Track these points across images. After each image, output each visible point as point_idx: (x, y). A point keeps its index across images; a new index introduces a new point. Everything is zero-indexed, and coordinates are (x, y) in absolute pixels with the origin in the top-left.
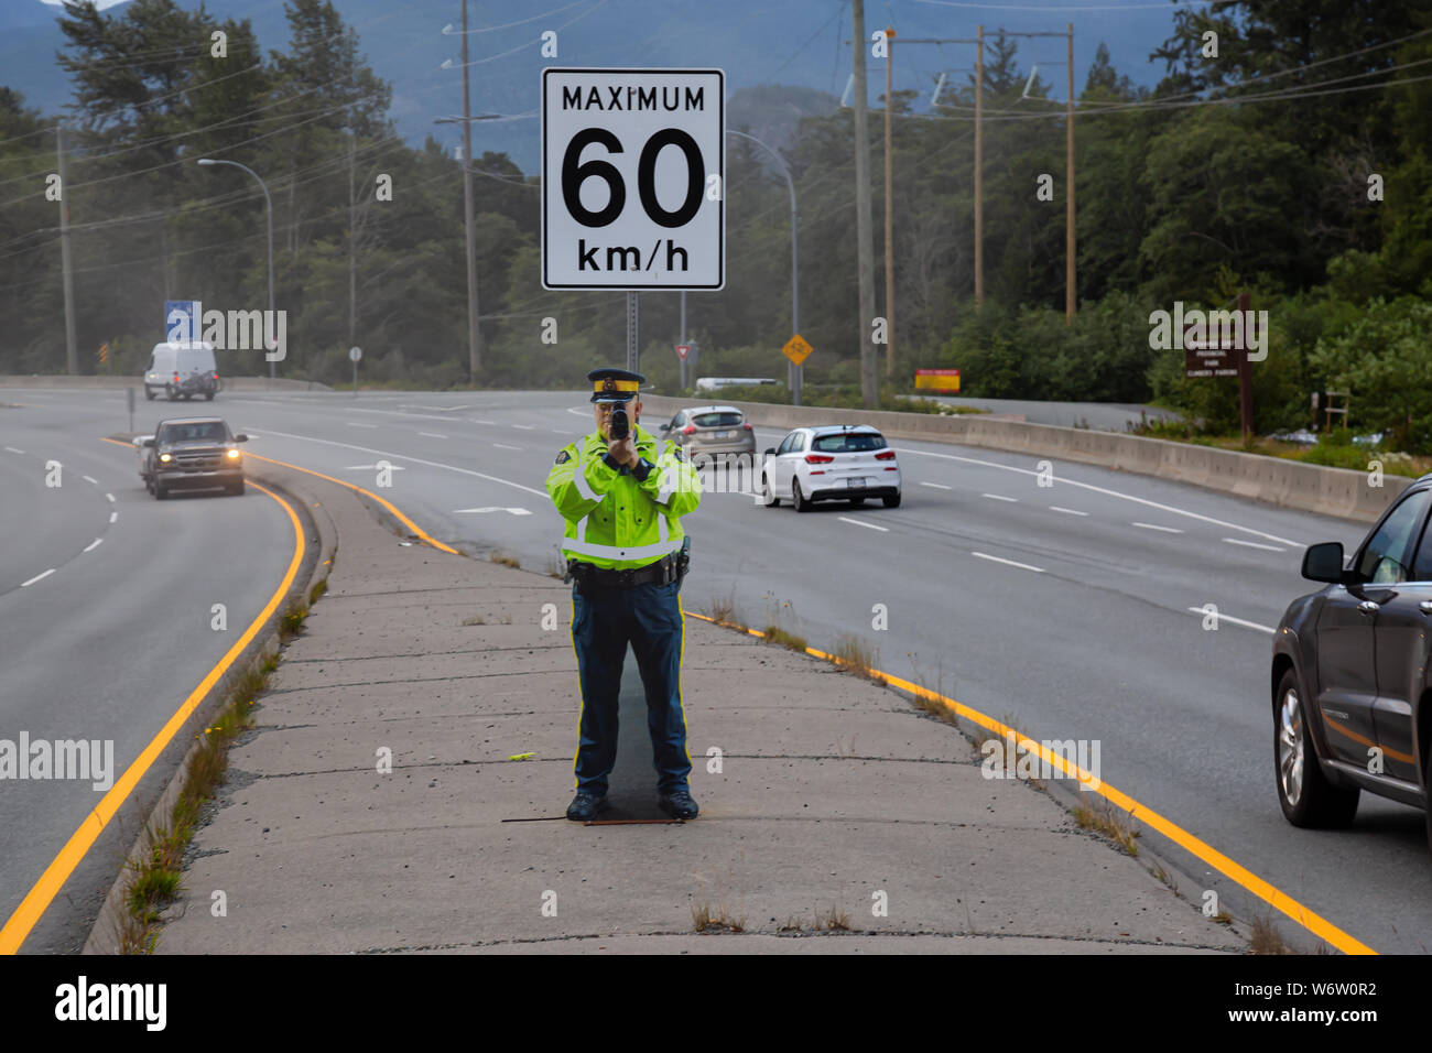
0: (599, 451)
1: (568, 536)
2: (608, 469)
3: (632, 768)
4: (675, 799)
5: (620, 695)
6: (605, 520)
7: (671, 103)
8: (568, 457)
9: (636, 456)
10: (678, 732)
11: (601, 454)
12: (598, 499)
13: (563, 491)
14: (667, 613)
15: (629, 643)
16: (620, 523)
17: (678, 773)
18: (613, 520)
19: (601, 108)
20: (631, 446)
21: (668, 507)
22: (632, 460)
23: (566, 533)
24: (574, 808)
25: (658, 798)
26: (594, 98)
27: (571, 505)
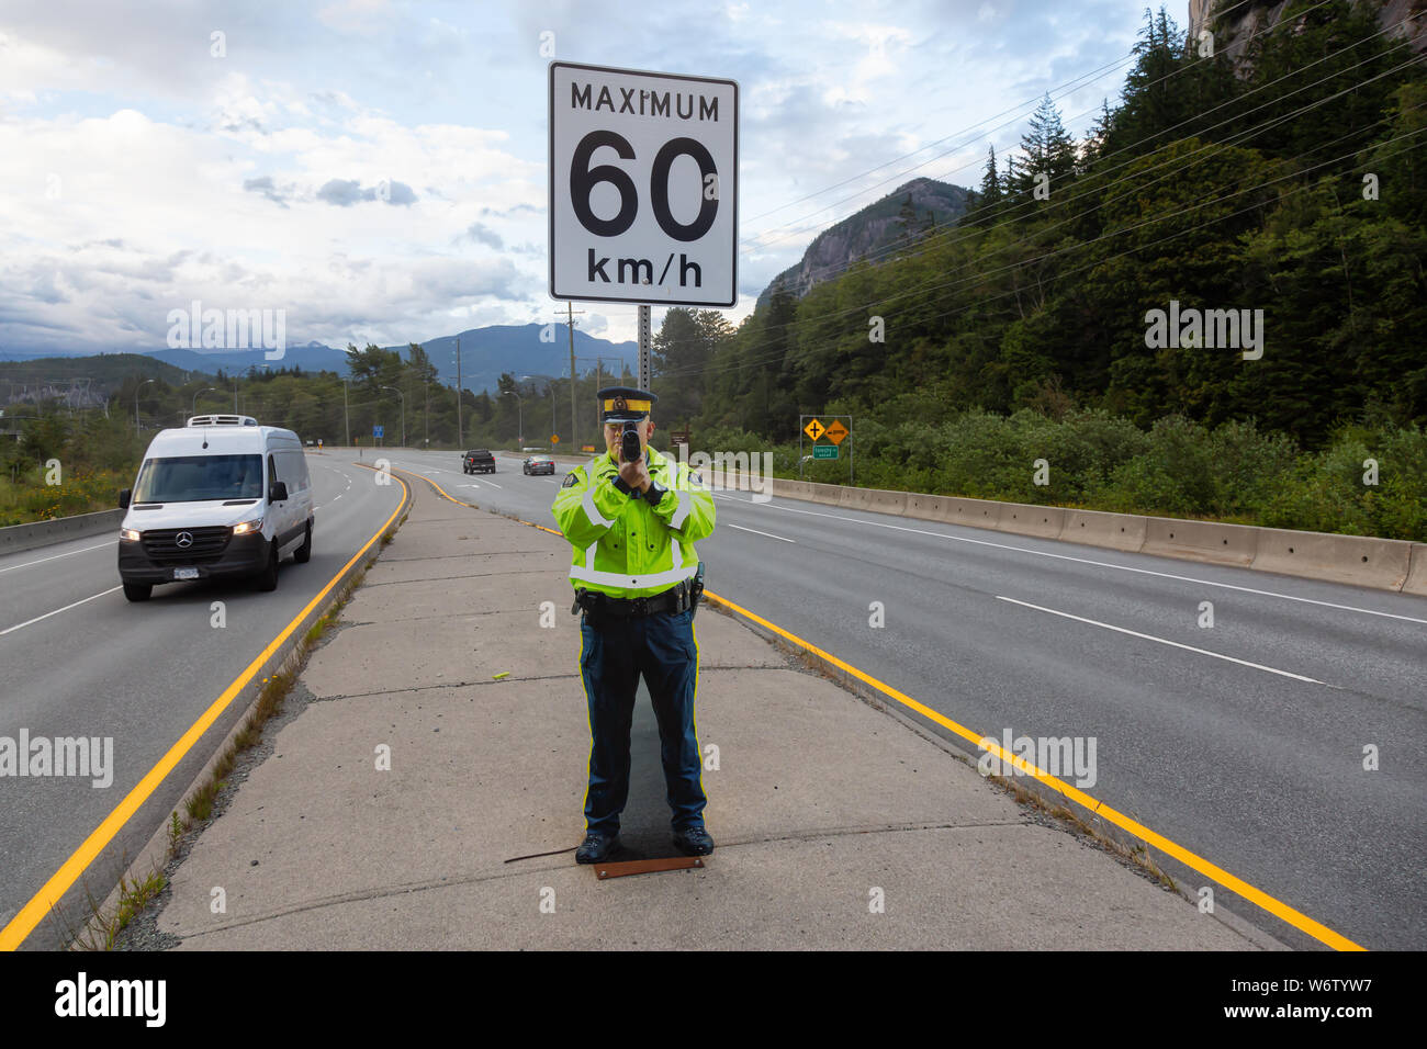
0: (609, 474)
1: (576, 563)
2: (619, 494)
3: (644, 807)
4: (691, 836)
5: (633, 730)
6: (616, 546)
7: (685, 111)
8: (576, 480)
9: (648, 479)
10: (691, 766)
11: (611, 477)
12: (608, 524)
13: (571, 518)
14: (681, 642)
15: (641, 674)
16: (632, 550)
17: (693, 808)
18: (624, 547)
19: (613, 110)
20: (643, 469)
21: (682, 532)
22: (644, 483)
23: (574, 560)
24: (584, 851)
25: (672, 834)
26: (605, 98)
27: (580, 531)
